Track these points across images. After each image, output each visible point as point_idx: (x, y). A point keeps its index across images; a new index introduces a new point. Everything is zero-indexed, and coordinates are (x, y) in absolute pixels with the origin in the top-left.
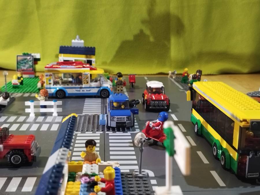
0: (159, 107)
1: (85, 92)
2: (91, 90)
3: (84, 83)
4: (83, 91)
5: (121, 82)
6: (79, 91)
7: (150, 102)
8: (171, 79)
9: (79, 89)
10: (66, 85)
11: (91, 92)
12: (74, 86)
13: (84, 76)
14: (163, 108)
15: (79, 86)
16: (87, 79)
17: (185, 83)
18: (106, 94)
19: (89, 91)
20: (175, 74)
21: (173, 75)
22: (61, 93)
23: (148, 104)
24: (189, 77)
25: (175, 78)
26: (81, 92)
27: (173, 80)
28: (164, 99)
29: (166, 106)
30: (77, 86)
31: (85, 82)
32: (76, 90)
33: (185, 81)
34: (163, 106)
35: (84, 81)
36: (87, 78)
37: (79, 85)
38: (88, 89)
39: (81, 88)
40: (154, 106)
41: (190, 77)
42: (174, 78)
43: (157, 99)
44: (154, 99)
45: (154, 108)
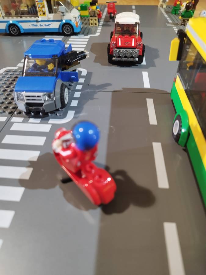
0: (126, 59)
1: (44, 27)
2: (50, 24)
3: (40, 15)
4: (41, 25)
5: (94, 12)
6: (36, 25)
7: (113, 50)
8: (161, 8)
9: (35, 23)
10: (19, 18)
11: (51, 27)
12: (28, 19)
13: (38, 4)
14: (132, 59)
15: (35, 19)
16: (43, 9)
17: (175, 14)
18: (69, 31)
19: (49, 25)
20: (166, 3)
21: (164, 4)
22: (15, 29)
23: (110, 54)
24: (181, 7)
25: (166, 7)
26: (39, 27)
27: (163, 10)
28: (136, 46)
29: (137, 58)
30: (33, 19)
31: (41, 12)
32: (32, 25)
33: (175, 12)
34: (132, 57)
35: (39, 12)
36: (43, 7)
37: (35, 17)
38: (47, 23)
39: (37, 21)
40: (119, 57)
41: (183, 6)
42: (164, 7)
43: (123, 45)
44: (120, 45)
45: (119, 59)
